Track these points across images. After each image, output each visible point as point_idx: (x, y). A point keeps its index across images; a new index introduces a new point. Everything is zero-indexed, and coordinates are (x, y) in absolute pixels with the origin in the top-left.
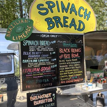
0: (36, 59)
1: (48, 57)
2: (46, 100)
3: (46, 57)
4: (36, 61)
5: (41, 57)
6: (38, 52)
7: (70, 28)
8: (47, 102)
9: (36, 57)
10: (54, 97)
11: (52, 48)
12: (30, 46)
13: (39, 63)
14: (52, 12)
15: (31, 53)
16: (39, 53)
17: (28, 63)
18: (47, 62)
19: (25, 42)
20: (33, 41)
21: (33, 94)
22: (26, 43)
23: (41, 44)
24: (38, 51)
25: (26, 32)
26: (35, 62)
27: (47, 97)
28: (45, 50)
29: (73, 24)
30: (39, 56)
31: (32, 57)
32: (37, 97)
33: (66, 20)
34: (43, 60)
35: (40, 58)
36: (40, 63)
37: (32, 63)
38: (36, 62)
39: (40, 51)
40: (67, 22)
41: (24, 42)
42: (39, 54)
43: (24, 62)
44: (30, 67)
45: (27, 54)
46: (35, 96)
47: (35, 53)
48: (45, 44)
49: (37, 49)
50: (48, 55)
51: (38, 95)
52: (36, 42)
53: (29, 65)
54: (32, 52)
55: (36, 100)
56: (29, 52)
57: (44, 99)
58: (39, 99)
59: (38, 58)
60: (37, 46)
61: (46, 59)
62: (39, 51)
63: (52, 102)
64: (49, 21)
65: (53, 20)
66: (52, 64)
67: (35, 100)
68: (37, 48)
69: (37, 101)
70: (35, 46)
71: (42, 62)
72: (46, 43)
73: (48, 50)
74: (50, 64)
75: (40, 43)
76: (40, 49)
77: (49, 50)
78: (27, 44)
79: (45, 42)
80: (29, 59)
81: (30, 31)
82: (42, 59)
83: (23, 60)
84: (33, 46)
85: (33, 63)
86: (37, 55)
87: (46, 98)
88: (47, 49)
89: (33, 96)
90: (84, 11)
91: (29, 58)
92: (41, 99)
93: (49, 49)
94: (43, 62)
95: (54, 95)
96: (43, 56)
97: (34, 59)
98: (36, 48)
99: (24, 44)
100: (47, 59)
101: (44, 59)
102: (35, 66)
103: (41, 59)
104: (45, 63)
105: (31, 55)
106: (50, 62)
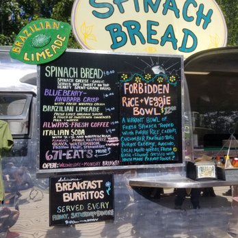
0: (72, 106)
1: (97, 102)
2: (90, 194)
3: (93, 103)
4: (71, 109)
5: (82, 102)
6: (75, 90)
7: (162, 44)
8: (92, 198)
9: (72, 102)
10: (109, 189)
11: (108, 85)
12: (60, 77)
13: (78, 114)
14: (122, 11)
15: (62, 93)
16: (79, 94)
17: (53, 112)
18: (95, 113)
19: (50, 70)
20: (66, 68)
21: (63, 179)
22: (52, 71)
23: (83, 74)
24: (76, 88)
25: (54, 47)
26: (68, 112)
27: (92, 187)
28: (91, 88)
29: (169, 36)
30: (79, 99)
31: (63, 102)
32: (71, 185)
33: (154, 28)
34: (86, 109)
35: (80, 104)
36: (80, 114)
37: (62, 112)
38: (71, 112)
39: (81, 90)
40: (155, 33)
41: (48, 69)
42: (79, 96)
43: (45, 109)
44: (58, 120)
45: (52, 93)
46: (67, 182)
47: (70, 92)
48: (92, 76)
49: (74, 84)
50: (97, 99)
51: (72, 182)
52: (72, 71)
53: (57, 116)
54: (63, 89)
55: (69, 192)
56: (56, 89)
57: (86, 190)
58: (75, 190)
59: (75, 104)
60: (75, 79)
61: (93, 106)
62: (78, 90)
63: (103, 200)
64: (115, 30)
65: (125, 29)
66: (107, 117)
67: (66, 192)
68: (75, 82)
69: (71, 194)
70: (69, 78)
71: (83, 112)
72: (95, 74)
73: (97, 88)
74: (101, 117)
75: (81, 73)
76: (81, 84)
77: (99, 87)
78: (54, 73)
79: (93, 71)
80: (55, 104)
81: (61, 45)
82: (84, 106)
83: (44, 107)
84: (66, 77)
85: (65, 112)
86: (73, 97)
87: (90, 190)
88: (97, 86)
89: (61, 183)
90: (197, 9)
91: (57, 102)
92: (80, 190)
93: (101, 85)
94: (85, 112)
95: (108, 184)
96: (86, 99)
97: (68, 105)
98: (72, 83)
99: (46, 74)
100: (96, 107)
101: (89, 106)
102: (68, 119)
103: (81, 106)
104: (89, 114)
105: (62, 96)
106: (102, 114)
